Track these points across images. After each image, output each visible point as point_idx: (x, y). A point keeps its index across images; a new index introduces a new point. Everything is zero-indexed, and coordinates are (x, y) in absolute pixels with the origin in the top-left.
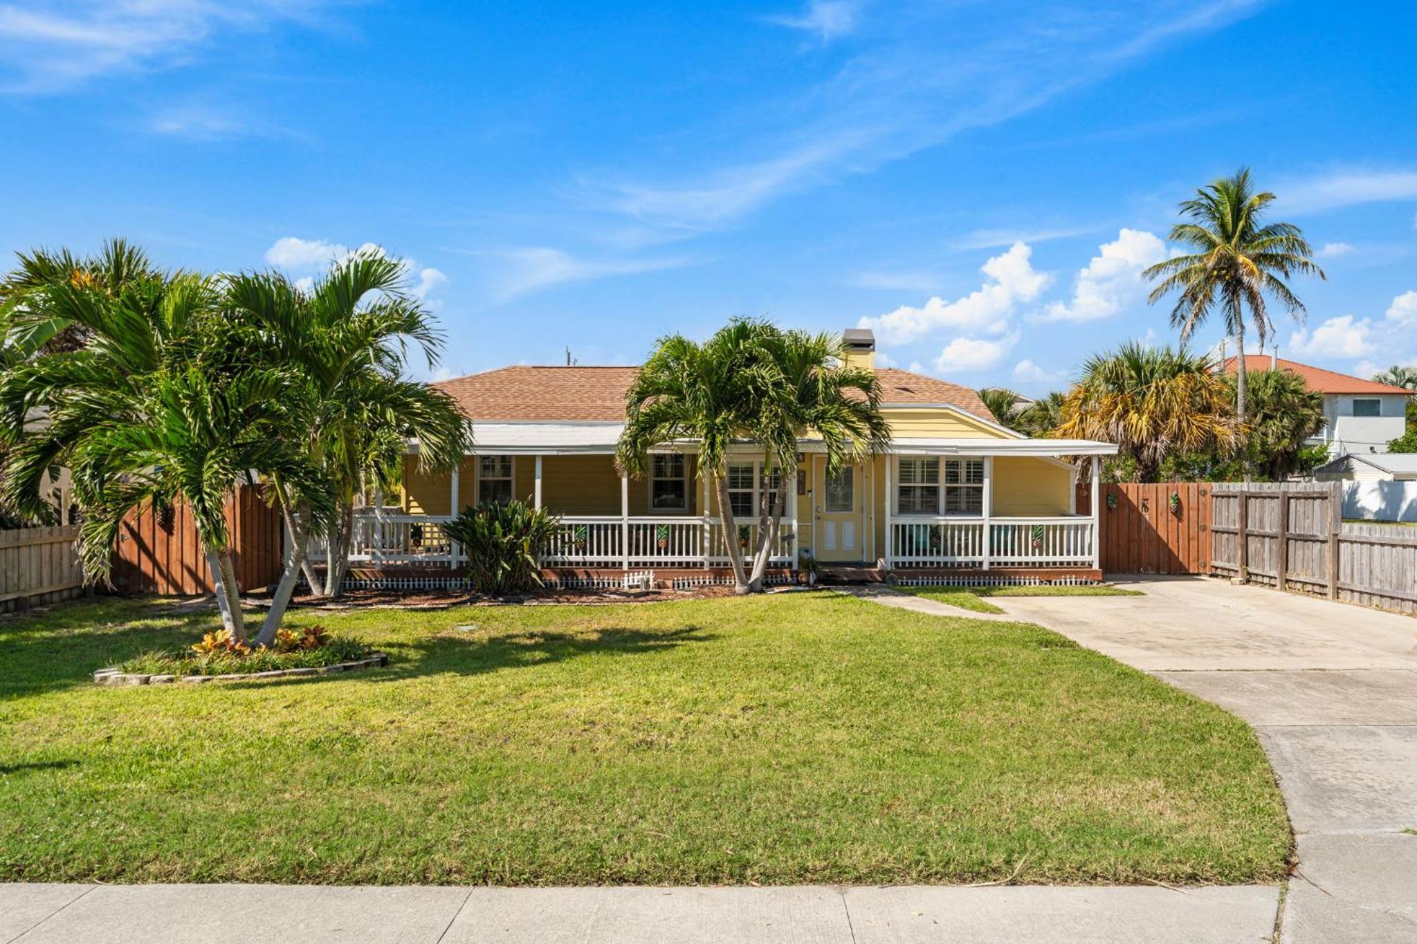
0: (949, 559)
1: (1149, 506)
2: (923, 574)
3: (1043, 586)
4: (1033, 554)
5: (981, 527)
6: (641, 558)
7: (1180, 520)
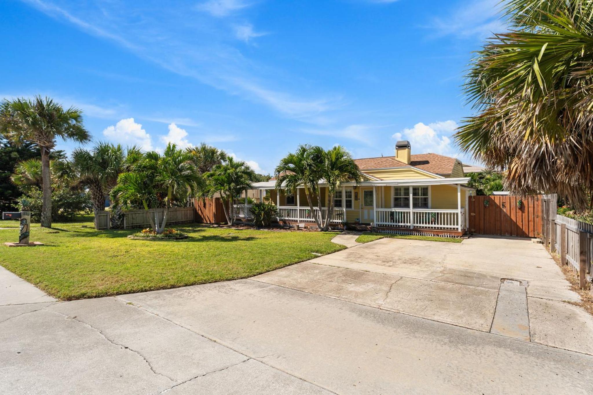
0: (397, 224)
1: (506, 206)
2: (387, 229)
3: (435, 237)
5: (410, 213)
6: (303, 219)
7: (523, 212)
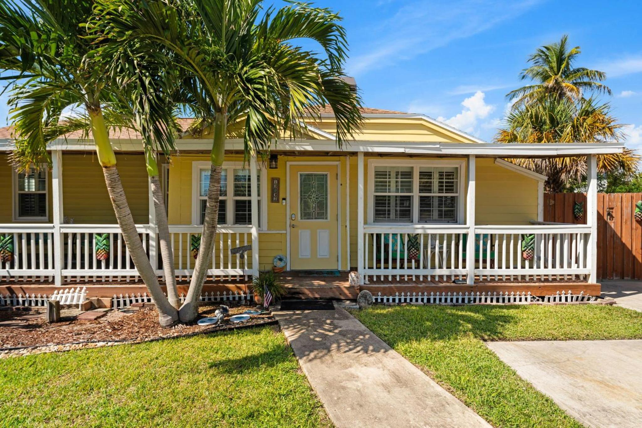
0: (429, 272)
1: (614, 215)
2: (400, 290)
3: (535, 303)
4: (523, 267)
5: (465, 236)
6: (78, 272)
